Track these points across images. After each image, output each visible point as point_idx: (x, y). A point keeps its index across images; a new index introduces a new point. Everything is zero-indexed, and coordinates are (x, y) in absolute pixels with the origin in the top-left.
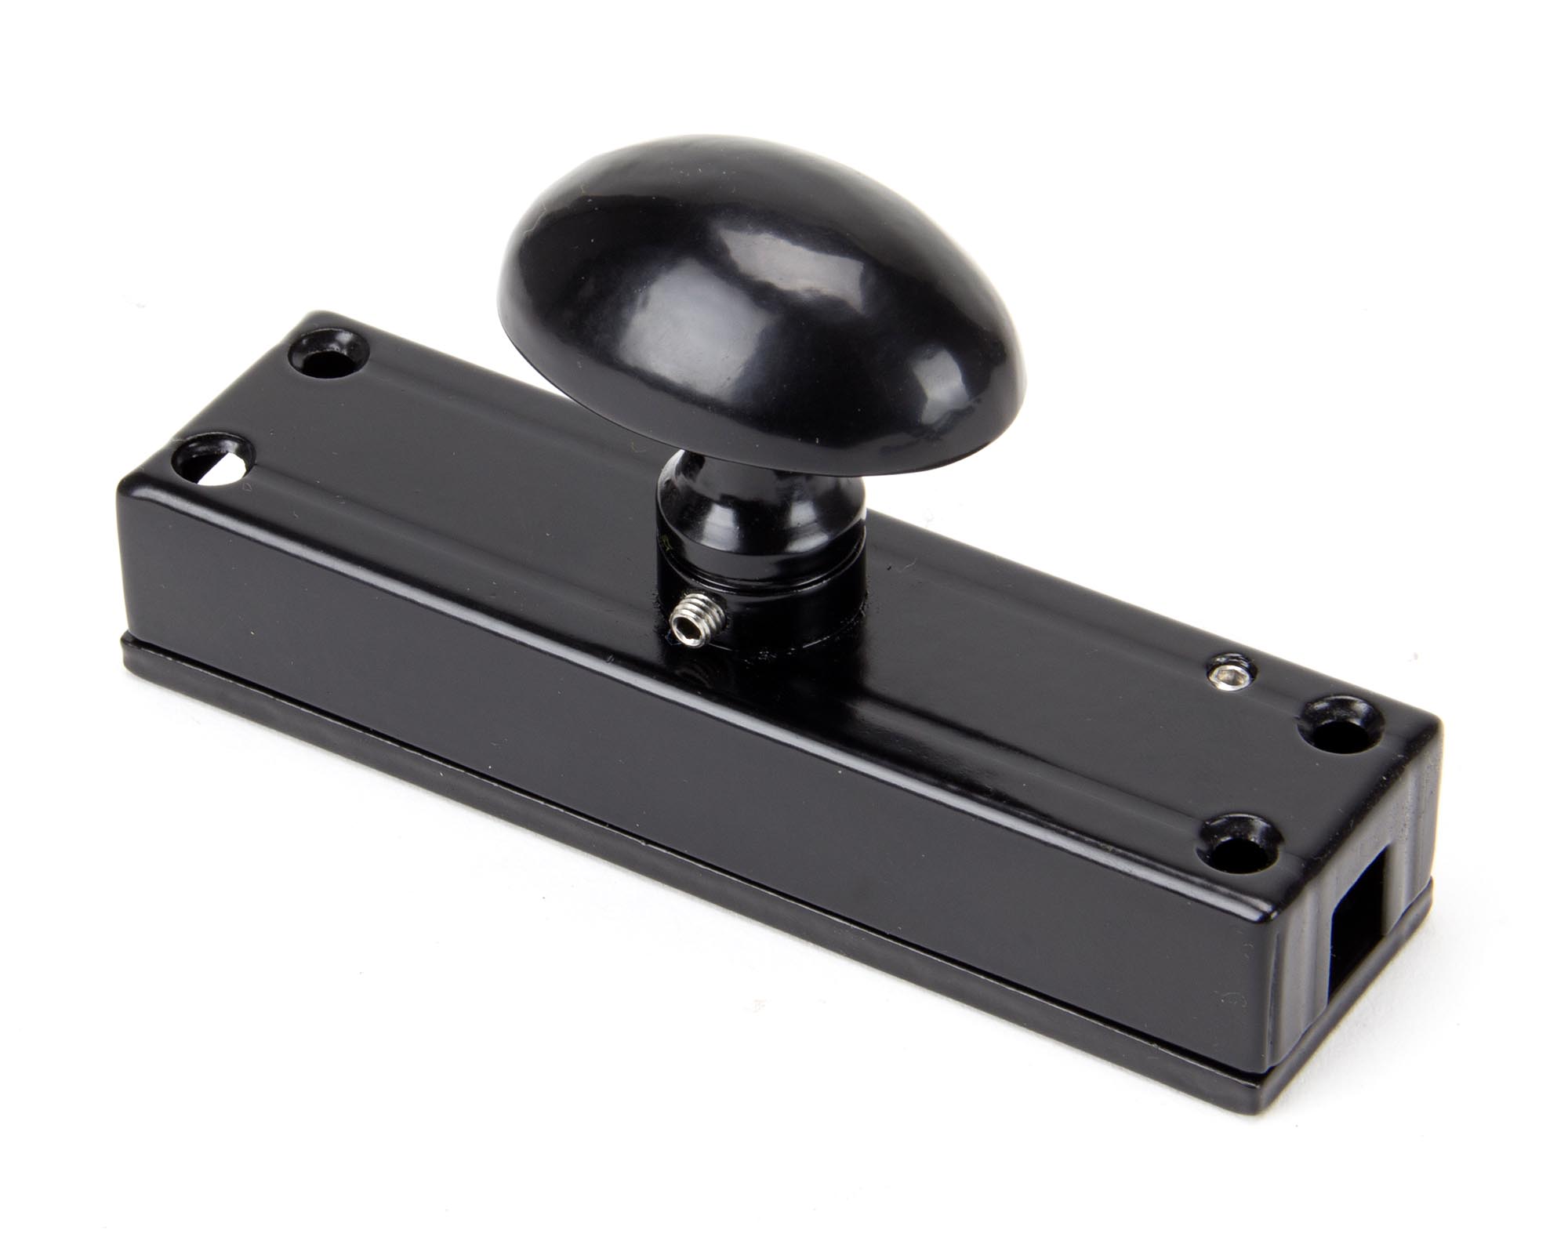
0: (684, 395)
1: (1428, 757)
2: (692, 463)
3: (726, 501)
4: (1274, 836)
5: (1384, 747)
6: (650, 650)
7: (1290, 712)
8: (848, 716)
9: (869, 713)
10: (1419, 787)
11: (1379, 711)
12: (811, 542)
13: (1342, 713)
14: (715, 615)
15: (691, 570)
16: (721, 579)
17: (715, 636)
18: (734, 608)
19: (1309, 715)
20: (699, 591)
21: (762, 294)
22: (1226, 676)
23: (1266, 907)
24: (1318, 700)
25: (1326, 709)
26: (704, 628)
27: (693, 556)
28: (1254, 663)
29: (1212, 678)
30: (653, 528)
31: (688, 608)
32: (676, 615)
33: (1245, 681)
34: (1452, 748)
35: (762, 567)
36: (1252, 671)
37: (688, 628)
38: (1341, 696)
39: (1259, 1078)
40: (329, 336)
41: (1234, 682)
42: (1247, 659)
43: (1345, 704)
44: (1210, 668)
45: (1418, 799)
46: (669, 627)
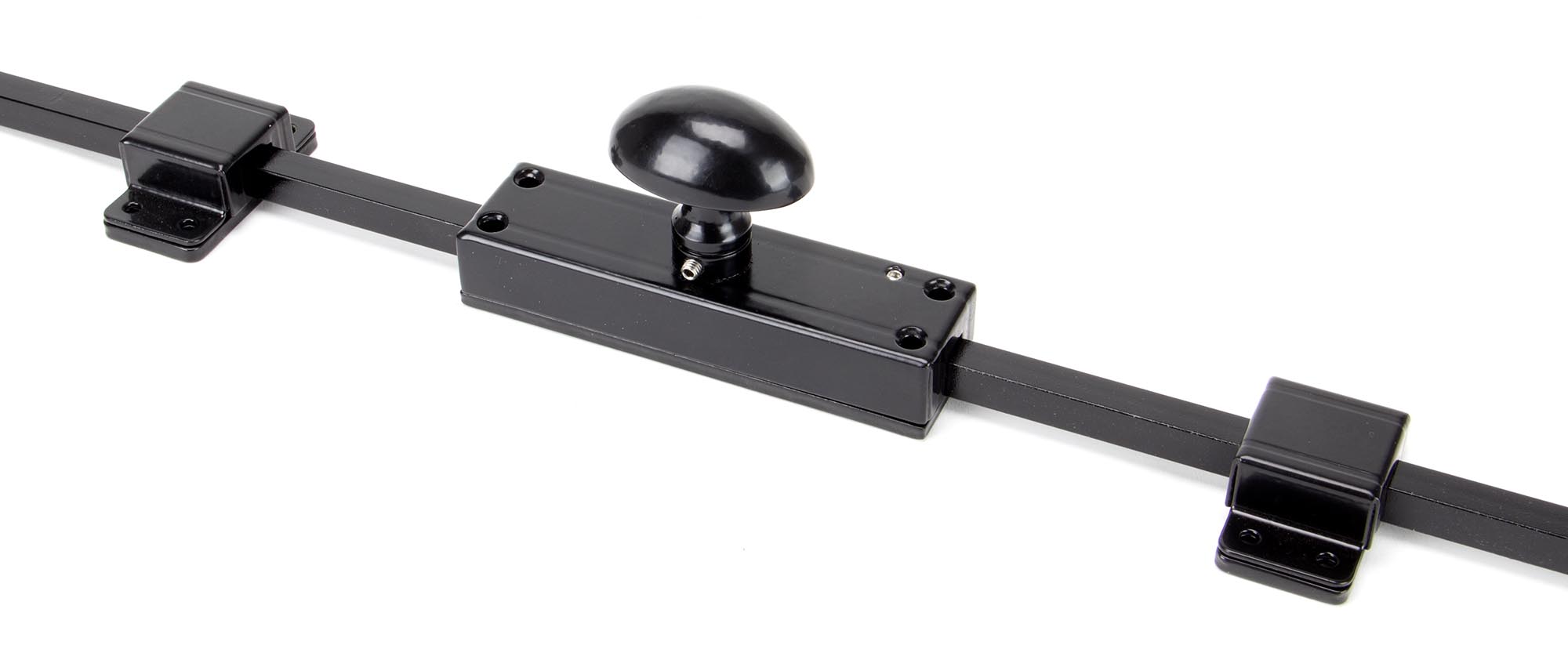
0: (678, 182)
1: (973, 298)
2: (686, 209)
3: (700, 223)
4: (924, 335)
5: (957, 296)
6: (670, 281)
7: (921, 286)
8: (747, 299)
9: (754, 297)
10: (970, 311)
11: (954, 284)
12: (730, 238)
13: (941, 285)
14: (699, 266)
15: (686, 250)
16: (699, 253)
17: (700, 276)
18: (706, 264)
19: (927, 286)
20: (692, 258)
21: (705, 143)
22: (892, 274)
23: (925, 362)
24: (934, 280)
25: (935, 284)
26: (695, 272)
27: (688, 246)
28: (903, 269)
29: (888, 275)
30: (671, 234)
31: (688, 265)
32: (683, 269)
33: (900, 276)
34: (979, 296)
35: (714, 248)
36: (903, 272)
37: (689, 273)
38: (940, 279)
39: (924, 426)
40: (529, 171)
41: (896, 277)
42: (901, 268)
43: (942, 282)
44: (887, 272)
45: (970, 315)
46: (681, 273)
